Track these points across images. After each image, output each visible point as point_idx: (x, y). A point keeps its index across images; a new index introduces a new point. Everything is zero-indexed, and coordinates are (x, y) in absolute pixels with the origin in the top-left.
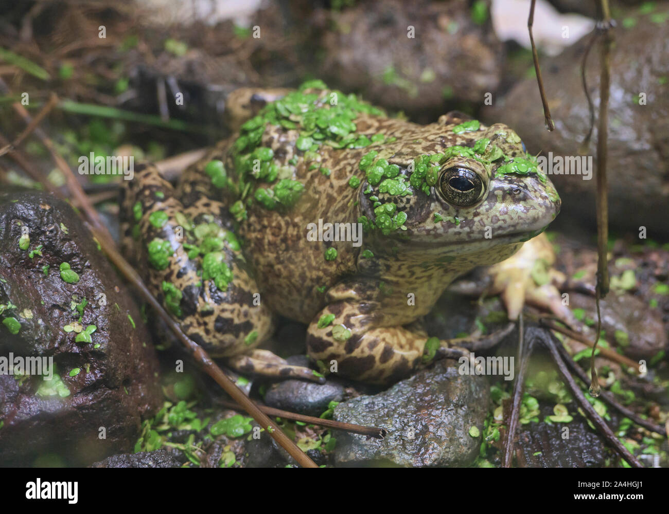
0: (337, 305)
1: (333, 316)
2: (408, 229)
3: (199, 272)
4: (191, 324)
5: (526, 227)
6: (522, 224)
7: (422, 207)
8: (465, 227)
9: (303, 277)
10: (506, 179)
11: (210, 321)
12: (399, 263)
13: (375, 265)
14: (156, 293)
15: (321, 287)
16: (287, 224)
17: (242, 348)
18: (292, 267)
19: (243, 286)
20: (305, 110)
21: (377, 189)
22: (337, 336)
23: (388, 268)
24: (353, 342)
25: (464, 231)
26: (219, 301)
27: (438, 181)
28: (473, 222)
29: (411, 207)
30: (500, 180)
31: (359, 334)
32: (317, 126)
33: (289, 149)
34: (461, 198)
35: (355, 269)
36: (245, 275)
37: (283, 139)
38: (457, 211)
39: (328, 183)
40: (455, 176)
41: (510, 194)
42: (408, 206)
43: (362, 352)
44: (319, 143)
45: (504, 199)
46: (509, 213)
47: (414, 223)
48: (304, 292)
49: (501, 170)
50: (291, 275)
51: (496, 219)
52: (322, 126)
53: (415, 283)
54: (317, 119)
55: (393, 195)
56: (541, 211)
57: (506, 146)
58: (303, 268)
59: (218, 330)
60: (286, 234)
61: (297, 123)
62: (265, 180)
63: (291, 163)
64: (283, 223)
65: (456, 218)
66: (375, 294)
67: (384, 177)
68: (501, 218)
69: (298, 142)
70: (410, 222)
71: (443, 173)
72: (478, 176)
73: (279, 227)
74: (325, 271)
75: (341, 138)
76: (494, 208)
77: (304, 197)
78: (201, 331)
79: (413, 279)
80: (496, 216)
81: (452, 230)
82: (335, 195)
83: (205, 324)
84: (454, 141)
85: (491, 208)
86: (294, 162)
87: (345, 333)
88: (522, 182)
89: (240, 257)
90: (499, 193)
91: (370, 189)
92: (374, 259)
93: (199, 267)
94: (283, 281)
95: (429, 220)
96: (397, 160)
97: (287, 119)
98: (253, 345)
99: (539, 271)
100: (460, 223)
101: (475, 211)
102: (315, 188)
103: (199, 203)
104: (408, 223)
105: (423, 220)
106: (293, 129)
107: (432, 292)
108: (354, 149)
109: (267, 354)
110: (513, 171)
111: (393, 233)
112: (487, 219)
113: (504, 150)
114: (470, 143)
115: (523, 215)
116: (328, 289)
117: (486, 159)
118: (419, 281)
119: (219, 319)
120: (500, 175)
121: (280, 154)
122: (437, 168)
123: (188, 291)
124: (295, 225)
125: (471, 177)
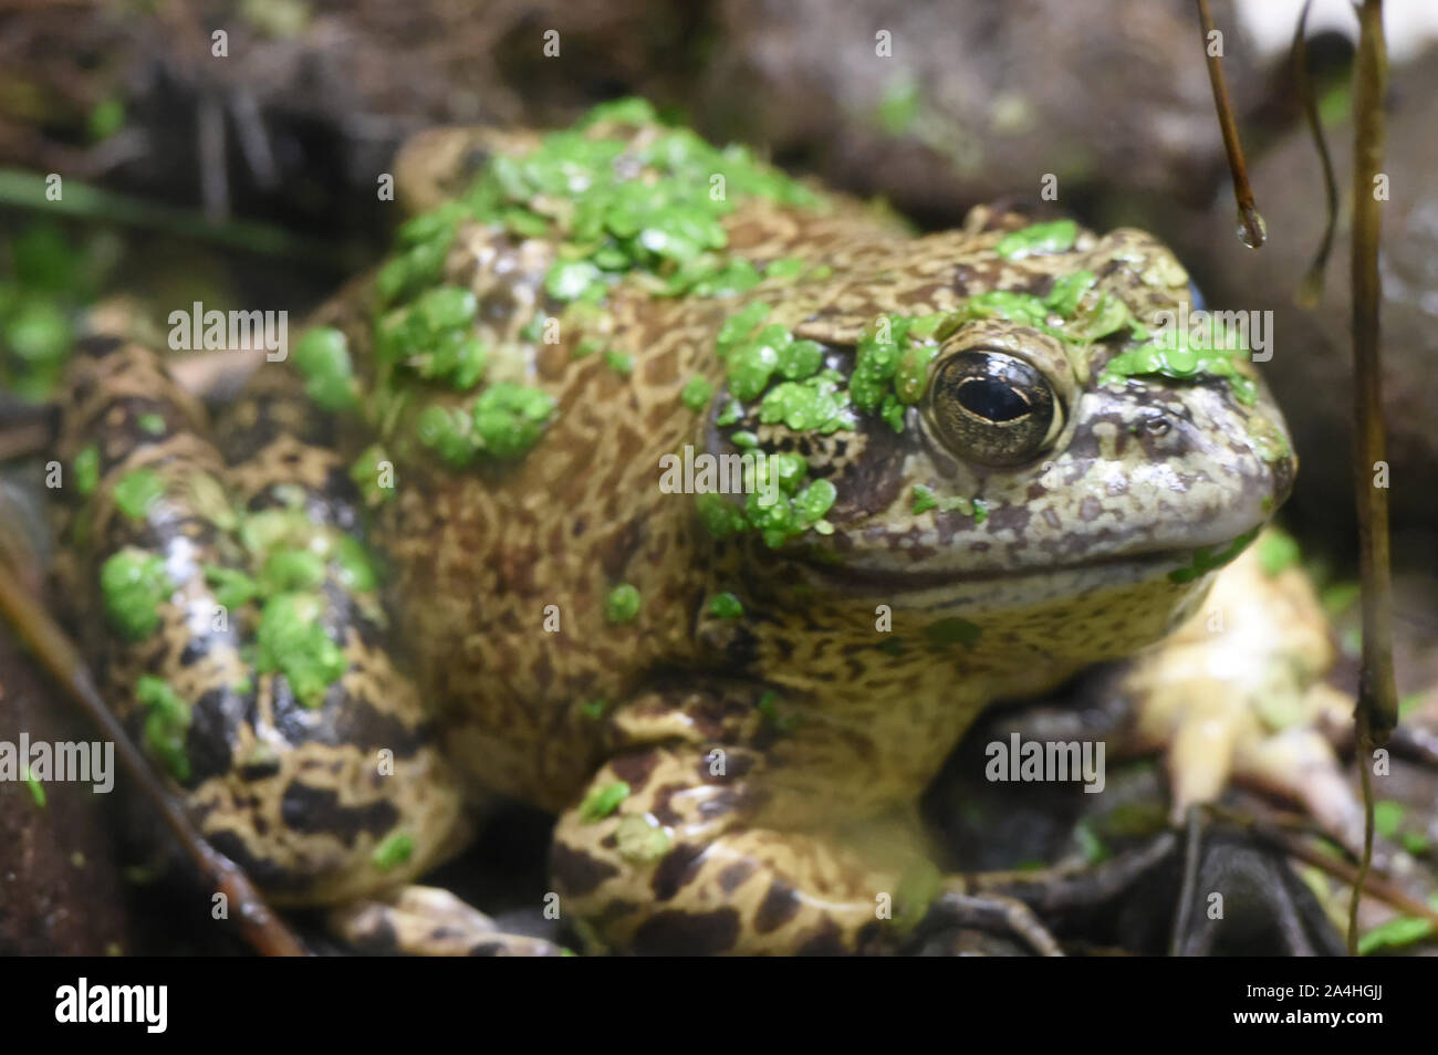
0: (635, 757)
1: (623, 789)
2: (838, 534)
3: (248, 651)
4: (214, 805)
5: (1181, 534)
6: (1170, 525)
7: (879, 468)
8: (1000, 528)
9: (542, 669)
10: (1130, 390)
11: (271, 793)
12: (817, 637)
13: (747, 641)
14: (123, 711)
15: (592, 701)
16: (504, 514)
17: (366, 880)
18: (513, 640)
19: (374, 694)
20: (579, 184)
21: (753, 411)
22: (629, 846)
23: (786, 649)
24: (677, 866)
25: (997, 539)
26: (296, 735)
27: (926, 393)
28: (1024, 513)
29: (849, 468)
30: (1113, 395)
31: (694, 842)
32: (607, 230)
33: (524, 294)
34: (991, 441)
35: (686, 649)
36: (379, 664)
37: (506, 265)
38: (981, 482)
39: (624, 396)
40: (975, 375)
41: (1138, 434)
42: (839, 462)
43: (703, 895)
44: (614, 281)
45: (1120, 448)
46: (1132, 492)
47: (853, 513)
48: (546, 718)
49: (1121, 364)
50: (509, 666)
51: (1092, 508)
52: (622, 229)
53: (866, 698)
54: (609, 209)
55: (799, 431)
56: (1226, 489)
57: (1140, 295)
58: (542, 644)
59: (293, 821)
60: (499, 544)
61: (550, 220)
62: (449, 385)
63: (524, 338)
64: (491, 513)
65: (977, 502)
66: (748, 724)
67: (776, 379)
68: (1109, 504)
69: (553, 273)
70: (842, 510)
71: (942, 365)
72: (1043, 379)
73: (480, 524)
74: (604, 655)
75: (675, 268)
76: (1089, 474)
77: (553, 435)
78: (240, 824)
79: (859, 686)
80: (1094, 499)
81: (963, 537)
82: (642, 430)
83: (255, 803)
84: (991, 279)
85: (1079, 475)
86: (535, 333)
87: (654, 840)
88: (1178, 400)
89: (372, 611)
90: (1107, 430)
91: (736, 412)
92: (744, 623)
93: (247, 637)
94: (488, 685)
95: (897, 507)
96: (820, 328)
97: (524, 207)
98: (399, 873)
99: (1276, 689)
100: (986, 516)
101: (1031, 482)
102: (586, 409)
103: (272, 455)
104: (838, 514)
105: (882, 504)
106: (540, 237)
107: (922, 730)
108: (709, 297)
109: (439, 900)
110: (1152, 369)
111: (795, 543)
112: (1067, 506)
113: (1132, 306)
114: (1039, 286)
115: (1174, 499)
116: (612, 708)
117: (1080, 329)
118: (879, 694)
119: (295, 791)
120: (1114, 379)
121: (496, 308)
122: (927, 350)
123: (209, 704)
124: (527, 519)
125: (1023, 380)
